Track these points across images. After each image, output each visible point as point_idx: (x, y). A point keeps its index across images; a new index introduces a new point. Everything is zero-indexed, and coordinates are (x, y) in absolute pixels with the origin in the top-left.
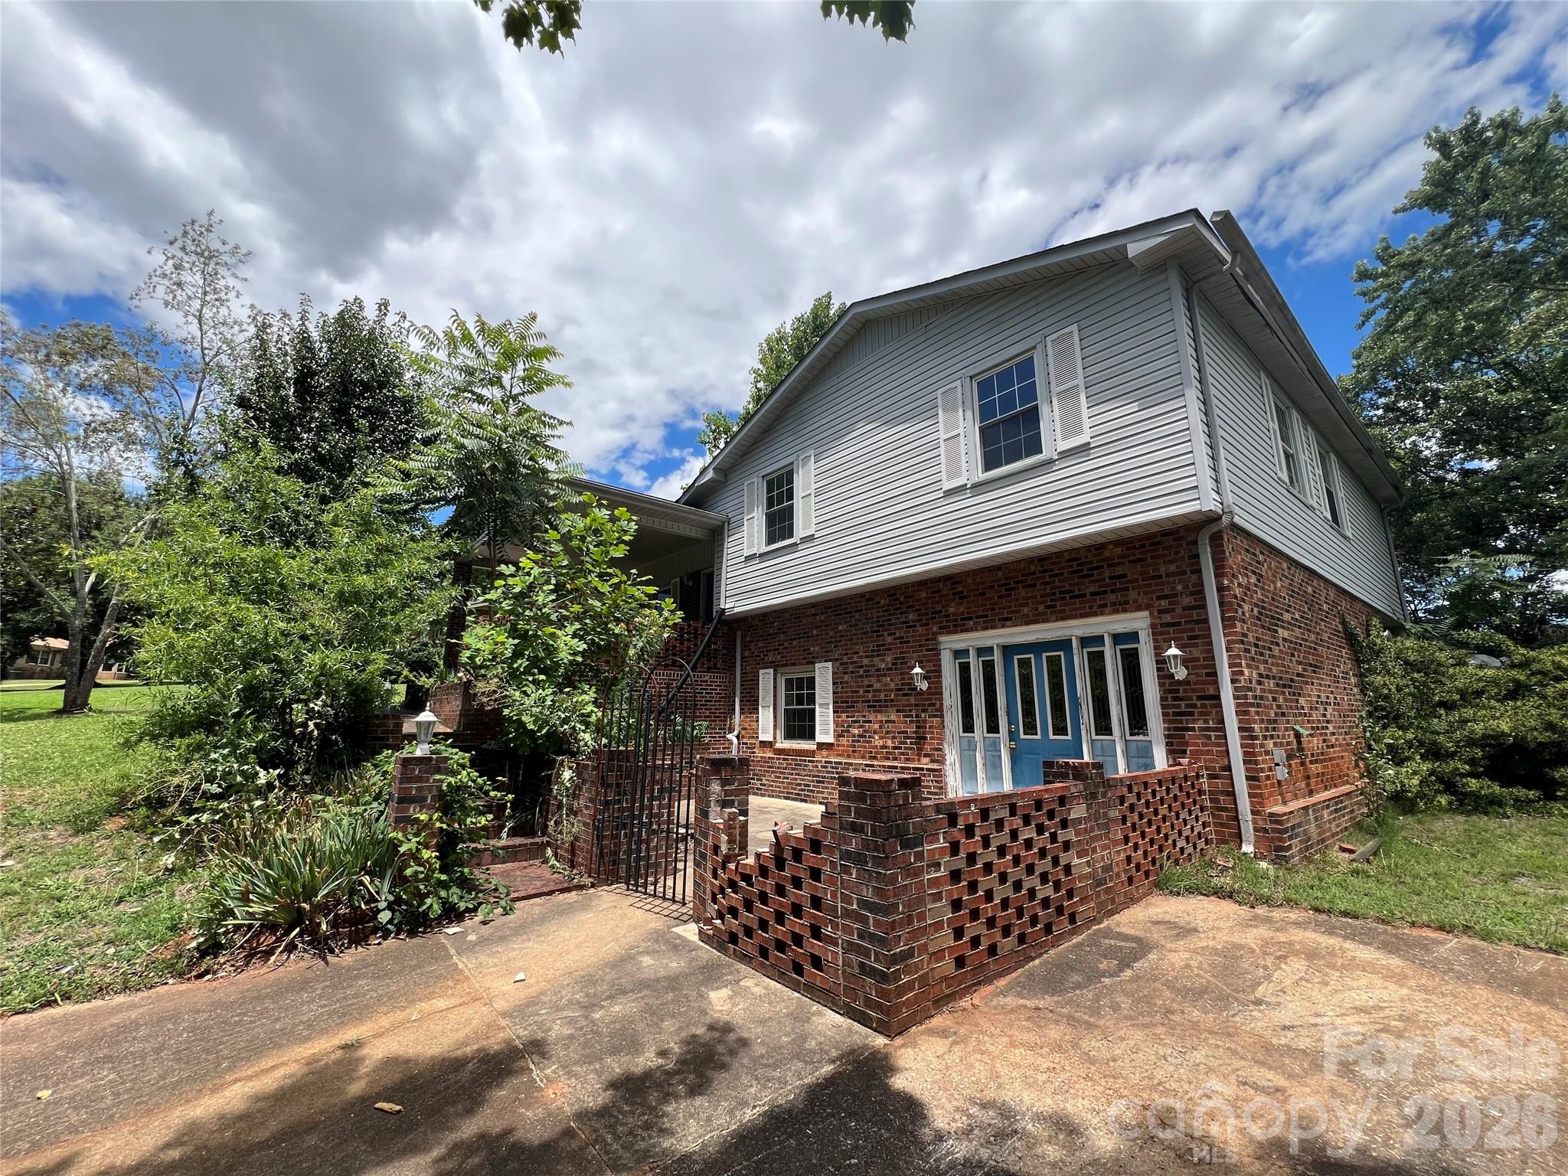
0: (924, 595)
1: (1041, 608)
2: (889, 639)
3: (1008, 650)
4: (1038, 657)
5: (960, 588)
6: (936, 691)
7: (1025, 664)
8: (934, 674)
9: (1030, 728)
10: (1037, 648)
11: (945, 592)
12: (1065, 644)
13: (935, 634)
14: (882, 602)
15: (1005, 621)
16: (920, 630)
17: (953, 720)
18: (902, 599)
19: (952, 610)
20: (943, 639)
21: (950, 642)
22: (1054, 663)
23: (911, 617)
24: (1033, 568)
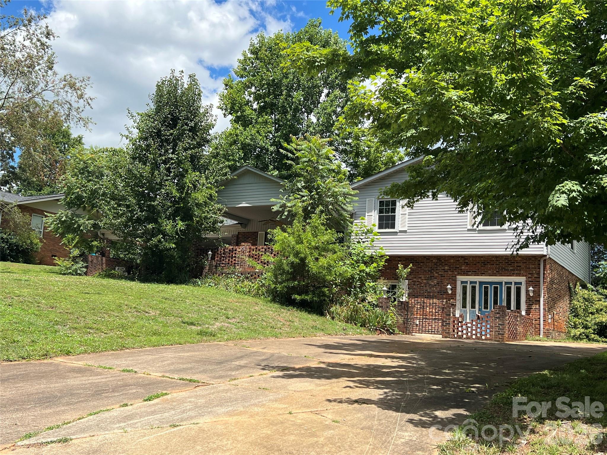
0: (452, 261)
1: (495, 272)
2: (436, 275)
3: (481, 283)
4: (491, 286)
5: (467, 261)
6: (454, 294)
7: (486, 288)
8: (454, 289)
9: (486, 307)
10: (491, 283)
11: (461, 261)
12: (500, 283)
13: (456, 275)
14: (434, 261)
15: (482, 274)
16: (450, 273)
17: (459, 304)
18: (443, 261)
19: (463, 268)
20: (458, 277)
21: (460, 278)
22: (496, 288)
23: (446, 268)
24: (493, 259)
